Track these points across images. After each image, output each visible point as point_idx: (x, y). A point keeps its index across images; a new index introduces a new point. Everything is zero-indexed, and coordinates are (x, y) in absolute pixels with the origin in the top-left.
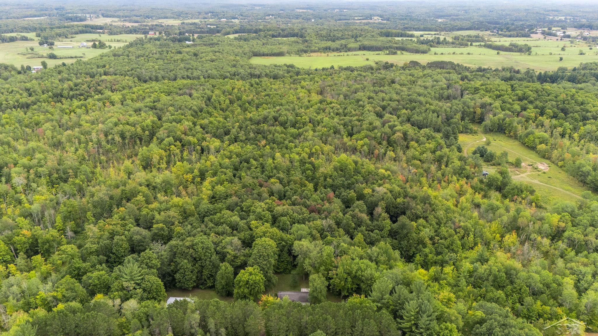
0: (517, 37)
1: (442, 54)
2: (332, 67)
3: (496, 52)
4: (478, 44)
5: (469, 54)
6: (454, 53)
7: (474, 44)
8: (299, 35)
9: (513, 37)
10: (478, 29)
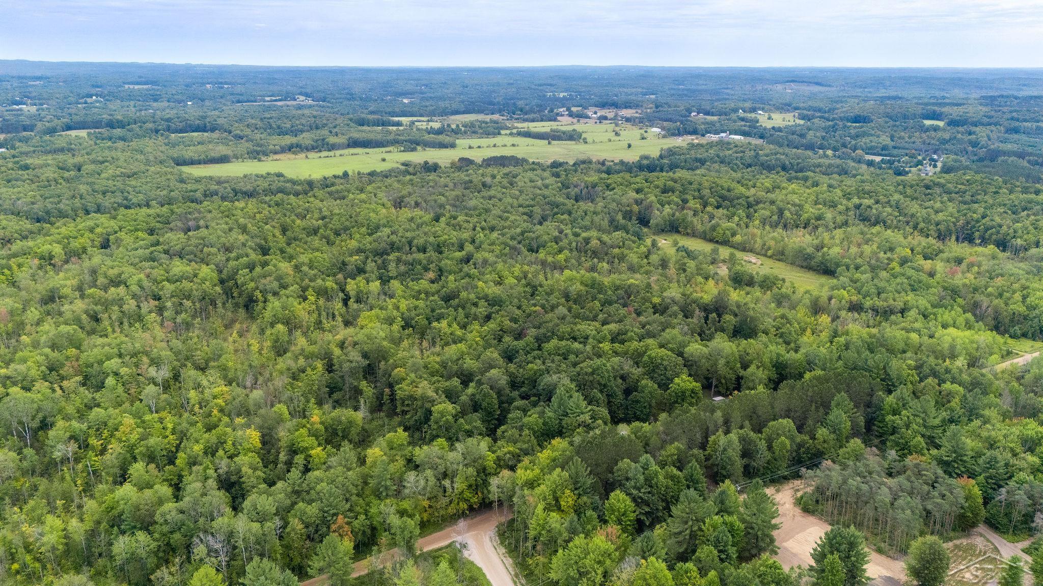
0: (542, 121)
1: (479, 147)
2: (346, 174)
3: (546, 142)
4: (508, 132)
5: (513, 145)
6: (495, 146)
7: (503, 132)
8: (208, 128)
9: (538, 121)
10: (480, 112)
